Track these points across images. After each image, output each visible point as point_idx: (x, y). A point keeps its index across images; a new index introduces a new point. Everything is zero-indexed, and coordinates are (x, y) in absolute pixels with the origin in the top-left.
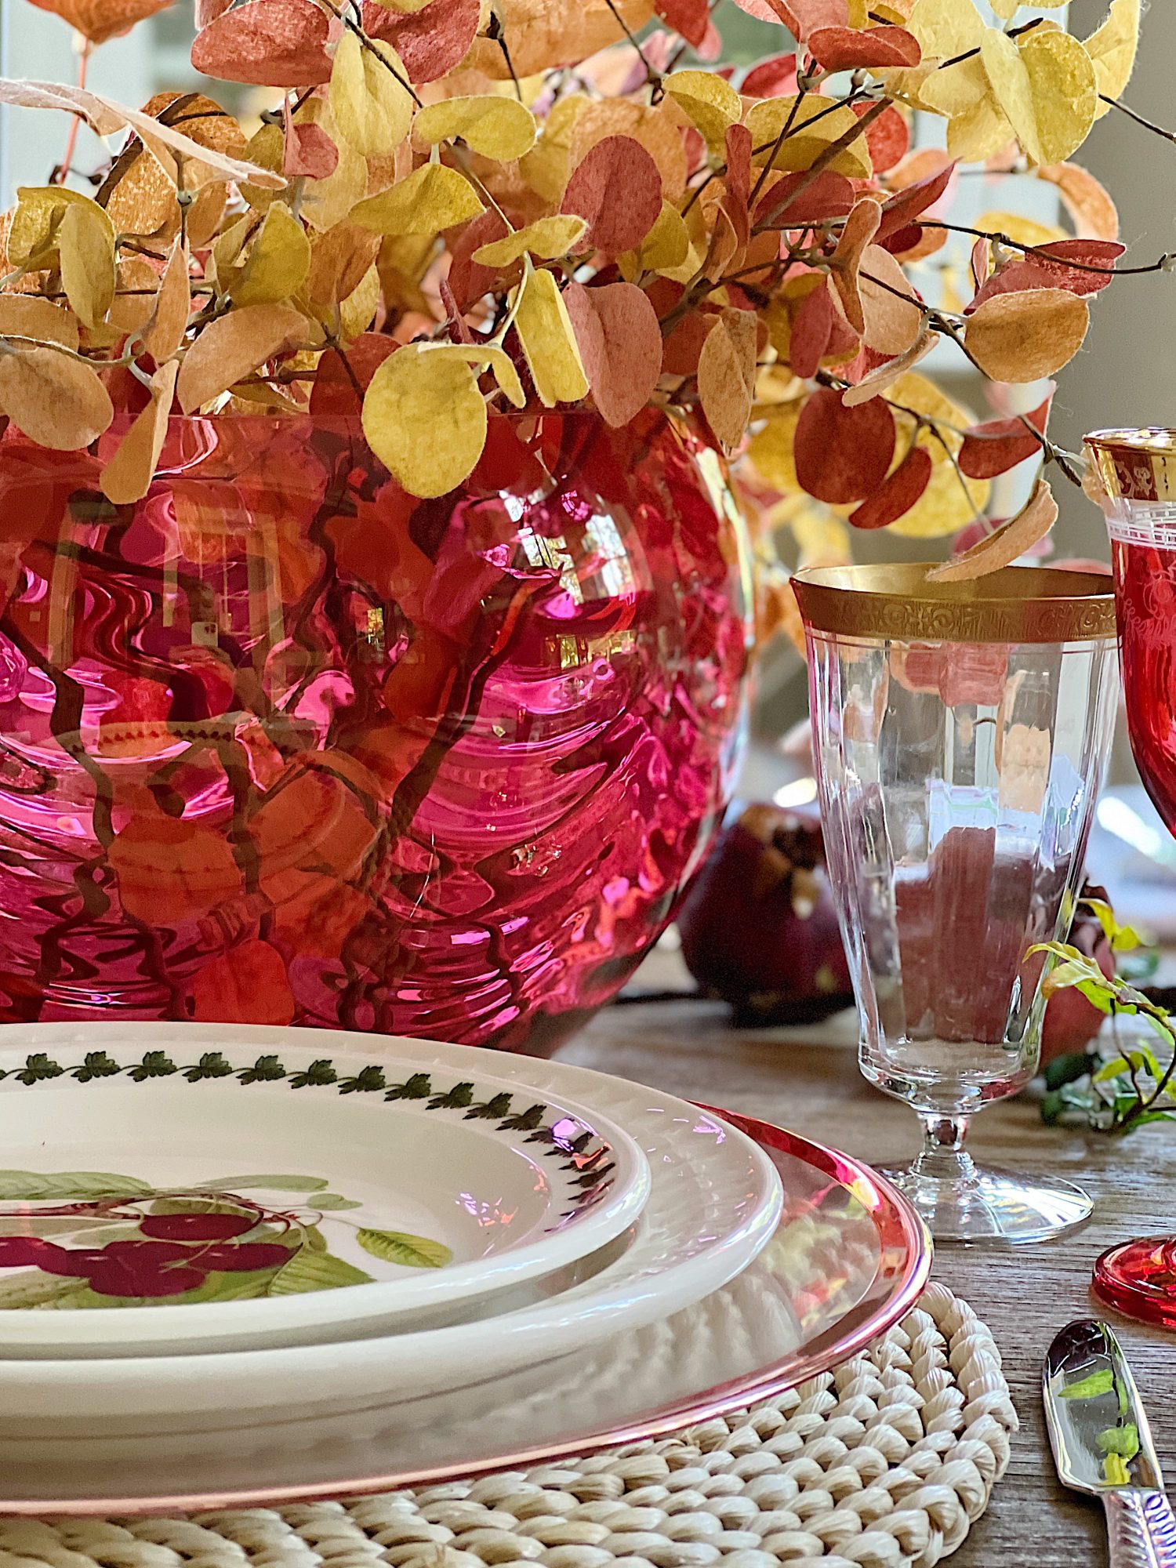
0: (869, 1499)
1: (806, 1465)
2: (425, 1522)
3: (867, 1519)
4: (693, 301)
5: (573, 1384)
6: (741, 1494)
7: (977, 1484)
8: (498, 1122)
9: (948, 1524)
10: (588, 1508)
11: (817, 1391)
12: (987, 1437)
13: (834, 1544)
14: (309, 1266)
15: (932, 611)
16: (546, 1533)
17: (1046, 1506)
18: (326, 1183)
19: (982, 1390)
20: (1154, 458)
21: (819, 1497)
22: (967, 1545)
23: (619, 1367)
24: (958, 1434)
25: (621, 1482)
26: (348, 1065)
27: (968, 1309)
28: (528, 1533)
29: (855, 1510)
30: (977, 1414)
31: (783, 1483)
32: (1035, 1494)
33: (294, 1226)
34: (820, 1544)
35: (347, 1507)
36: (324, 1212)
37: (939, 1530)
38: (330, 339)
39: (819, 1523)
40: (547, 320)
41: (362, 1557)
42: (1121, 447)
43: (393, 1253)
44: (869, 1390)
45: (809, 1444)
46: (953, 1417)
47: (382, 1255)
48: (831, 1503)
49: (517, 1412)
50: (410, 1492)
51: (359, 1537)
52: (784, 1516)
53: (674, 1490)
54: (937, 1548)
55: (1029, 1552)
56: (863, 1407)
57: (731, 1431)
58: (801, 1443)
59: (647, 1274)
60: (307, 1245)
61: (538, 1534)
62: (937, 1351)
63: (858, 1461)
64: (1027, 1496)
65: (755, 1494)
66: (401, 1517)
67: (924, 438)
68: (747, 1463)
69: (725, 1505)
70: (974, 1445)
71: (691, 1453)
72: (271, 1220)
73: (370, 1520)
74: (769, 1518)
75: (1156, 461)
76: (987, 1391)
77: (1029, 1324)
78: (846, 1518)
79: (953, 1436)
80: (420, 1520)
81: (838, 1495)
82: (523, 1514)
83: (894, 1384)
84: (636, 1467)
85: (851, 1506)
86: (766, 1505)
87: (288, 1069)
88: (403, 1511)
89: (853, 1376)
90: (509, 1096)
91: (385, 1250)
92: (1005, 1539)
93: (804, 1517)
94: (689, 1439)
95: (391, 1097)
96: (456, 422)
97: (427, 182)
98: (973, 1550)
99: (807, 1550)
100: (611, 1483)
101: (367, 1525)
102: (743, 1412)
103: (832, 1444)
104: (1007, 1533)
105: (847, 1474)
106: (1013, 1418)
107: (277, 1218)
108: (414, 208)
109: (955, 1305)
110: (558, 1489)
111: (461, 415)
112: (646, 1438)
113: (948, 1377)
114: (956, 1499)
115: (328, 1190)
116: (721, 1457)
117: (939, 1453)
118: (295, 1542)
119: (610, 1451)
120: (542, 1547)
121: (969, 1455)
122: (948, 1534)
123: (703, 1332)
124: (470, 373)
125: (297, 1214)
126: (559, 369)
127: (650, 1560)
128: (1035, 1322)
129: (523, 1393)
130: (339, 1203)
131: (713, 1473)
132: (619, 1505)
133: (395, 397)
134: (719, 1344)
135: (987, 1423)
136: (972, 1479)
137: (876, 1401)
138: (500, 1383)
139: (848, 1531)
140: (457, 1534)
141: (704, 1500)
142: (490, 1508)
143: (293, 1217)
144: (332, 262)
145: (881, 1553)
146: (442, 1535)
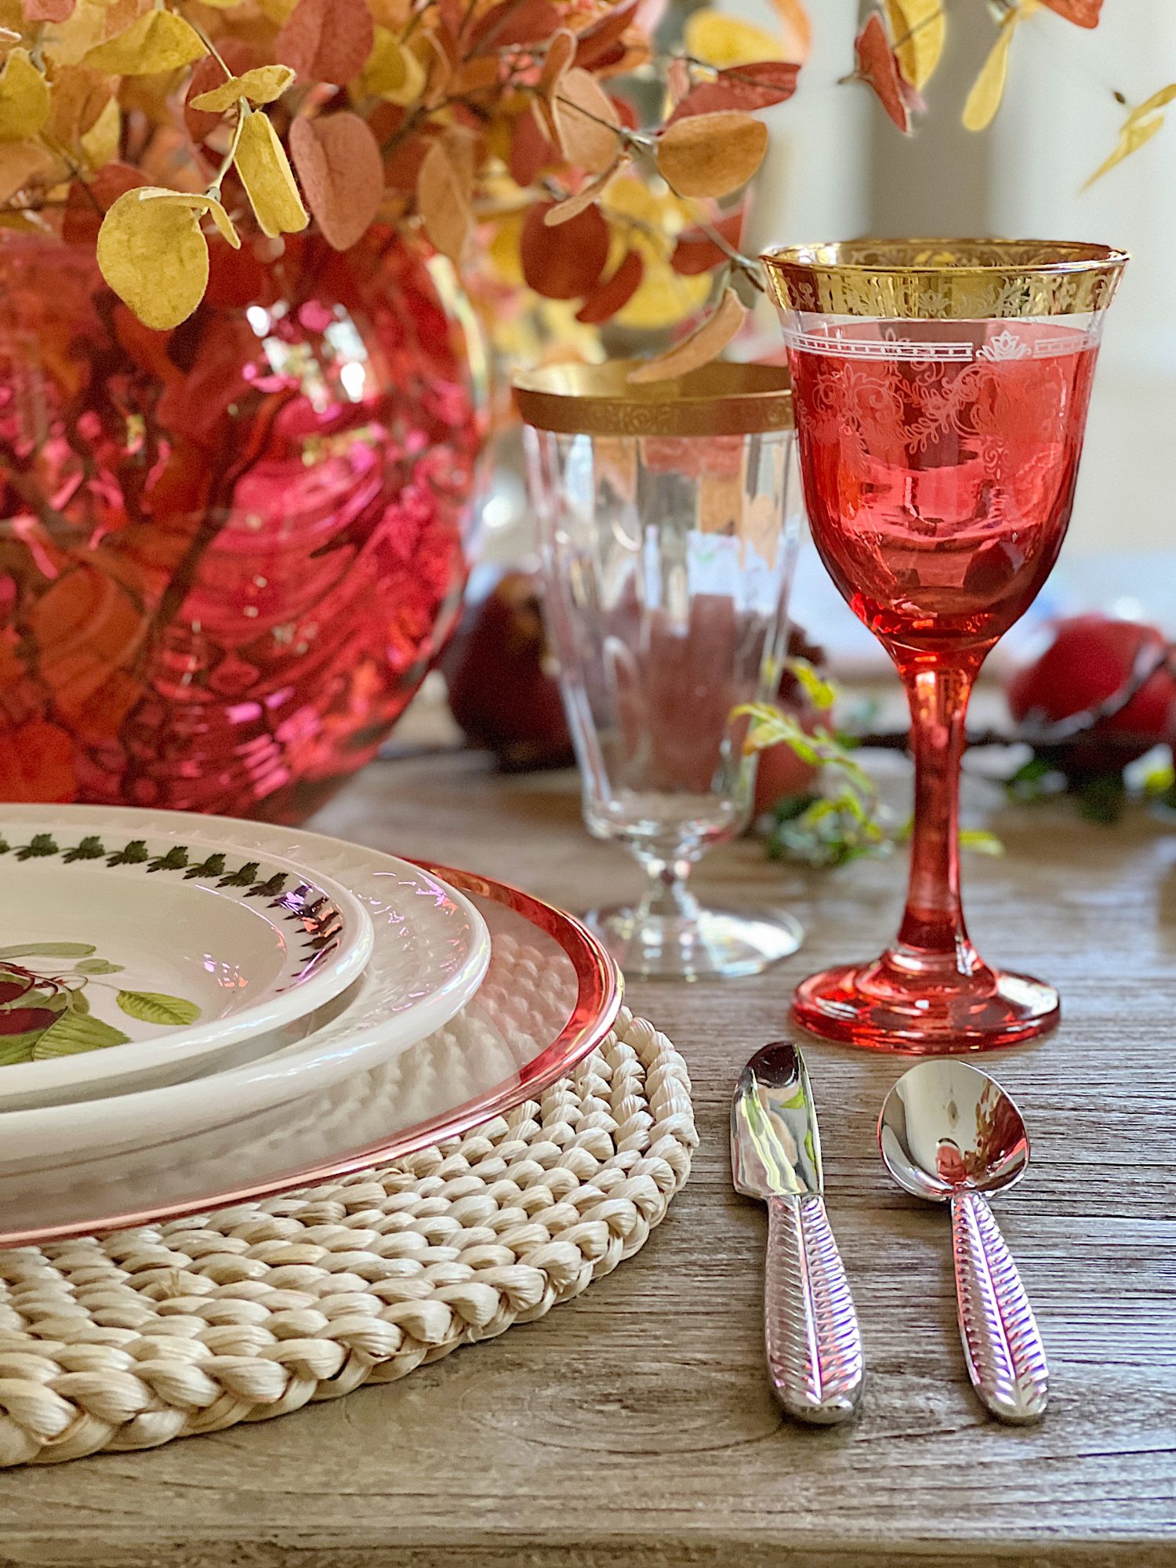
0: (556, 1213)
1: (507, 1185)
2: (167, 1250)
3: (555, 1230)
4: (413, 125)
5: (308, 1122)
6: (446, 1213)
7: (655, 1195)
8: (246, 889)
9: (626, 1231)
10: (314, 1232)
11: (523, 1120)
12: (667, 1155)
13: (523, 1254)
14: (71, 1028)
15: (632, 411)
16: (271, 1256)
17: (721, 1210)
18: (94, 949)
19: (668, 1113)
20: (819, 276)
21: (515, 1213)
22: (647, 1248)
23: (350, 1105)
24: (643, 1152)
25: (343, 1208)
26: (114, 840)
27: (666, 1040)
28: (255, 1256)
29: (542, 1224)
30: (661, 1134)
31: (485, 1203)
32: (715, 1200)
33: (61, 990)
34: (512, 1254)
35: (100, 1239)
36: (90, 977)
37: (618, 1238)
38: (74, 173)
39: (512, 1236)
40: (266, 158)
41: (110, 1283)
42: (790, 265)
43: (147, 1012)
44: (568, 1118)
45: (511, 1167)
46: (640, 1138)
47: (139, 1015)
48: (526, 1216)
49: (255, 1149)
50: (158, 1225)
51: (108, 1264)
52: (482, 1232)
53: (388, 1212)
54: (618, 1252)
55: (703, 1251)
56: (561, 1133)
57: (444, 1158)
58: (504, 1166)
59: (360, 1028)
60: (71, 1007)
61: (264, 1257)
62: (633, 1079)
63: (551, 1181)
64: (707, 1202)
65: (457, 1214)
66: (146, 1247)
67: (639, 241)
68: (455, 1186)
69: (431, 1224)
70: (656, 1162)
71: (407, 1179)
72: (41, 986)
73: (118, 1251)
74: (469, 1234)
75: (822, 278)
76: (672, 1114)
77: (730, 1048)
78: (536, 1230)
79: (639, 1154)
80: (163, 1249)
81: (531, 1210)
82: (254, 1239)
83: (593, 1109)
84: (356, 1194)
85: (541, 1220)
86: (467, 1223)
87: (60, 846)
88: (149, 1242)
89: (555, 1105)
90: (256, 865)
91: (141, 1011)
92: (683, 1240)
93: (499, 1231)
94: (406, 1168)
95: (154, 867)
96: (181, 261)
97: (154, 28)
98: (653, 1252)
99: (498, 1260)
100: (333, 1208)
101: (115, 1255)
102: (457, 1139)
103: (531, 1166)
104: (685, 1236)
105: (540, 1193)
106: (694, 1137)
107: (46, 984)
108: (143, 51)
109: (655, 1037)
110: (286, 1216)
111: (185, 255)
112: (368, 1167)
113: (642, 1101)
114: (634, 1208)
115: (95, 956)
116: (433, 1181)
117: (624, 1170)
118: (52, 1273)
119: (335, 1181)
120: (268, 1268)
121: (648, 1171)
122: (628, 1240)
123: (427, 1072)
124: (192, 214)
125: (64, 979)
126: (280, 203)
127: (360, 1275)
128: (736, 1045)
129: (261, 1132)
130: (102, 968)
131: (424, 1197)
132: (340, 1228)
133: (125, 237)
134: (440, 1082)
135: (668, 1142)
136: (649, 1192)
137: (574, 1127)
138: (240, 1125)
139: (536, 1242)
140: (194, 1259)
141: (414, 1220)
142: (226, 1235)
143: (60, 982)
144: (72, 101)
145: (562, 1260)
146: (182, 1260)
